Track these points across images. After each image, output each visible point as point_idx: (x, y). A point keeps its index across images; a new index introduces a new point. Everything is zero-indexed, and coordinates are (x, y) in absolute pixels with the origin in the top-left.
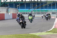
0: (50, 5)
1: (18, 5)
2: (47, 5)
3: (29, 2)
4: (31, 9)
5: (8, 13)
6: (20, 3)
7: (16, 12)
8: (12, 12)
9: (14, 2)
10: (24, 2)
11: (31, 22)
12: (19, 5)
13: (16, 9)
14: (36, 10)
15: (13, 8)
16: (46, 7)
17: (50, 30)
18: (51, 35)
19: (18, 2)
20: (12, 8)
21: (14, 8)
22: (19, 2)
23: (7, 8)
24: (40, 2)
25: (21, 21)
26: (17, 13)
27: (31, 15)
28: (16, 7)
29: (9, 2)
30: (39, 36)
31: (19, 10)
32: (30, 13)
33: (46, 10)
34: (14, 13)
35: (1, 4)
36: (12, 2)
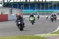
0: (55, 6)
1: (22, 6)
2: (52, 6)
5: (11, 14)
6: (24, 4)
7: (20, 13)
8: (16, 13)
13: (20, 9)
15: (17, 9)
16: (51, 8)
17: (55, 31)
18: (56, 36)
19: (22, 2)
20: (16, 9)
22: (23, 2)
23: (11, 8)
24: (45, 3)
25: (19, 23)
27: (32, 16)
30: (44, 37)
31: (23, 10)
32: (31, 14)
33: (51, 11)
35: (4, 4)
36: (16, 2)
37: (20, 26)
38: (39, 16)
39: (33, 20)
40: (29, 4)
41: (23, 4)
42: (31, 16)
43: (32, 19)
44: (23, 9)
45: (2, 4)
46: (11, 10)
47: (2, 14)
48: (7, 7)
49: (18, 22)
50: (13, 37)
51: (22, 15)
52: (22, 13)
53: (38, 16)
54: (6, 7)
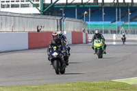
1: (86, 12)
3: (113, 5)
4: (117, 22)
5: (61, 30)
6: (91, 8)
7: (81, 29)
8: (71, 29)
9: (76, 4)
10: (100, 5)
11: (100, 57)
12: (88, 12)
13: (80, 20)
14: (128, 23)
15: (74, 20)
19: (85, 4)
20: (71, 19)
21: (76, 19)
22: (89, 4)
23: (59, 18)
26: (84, 31)
28: (81, 17)
29: (63, 4)
31: (89, 23)
32: (97, 32)
34: (76, 30)
35: (44, 8)
36: (71, 4)
37: (55, 62)
38: (124, 36)
39: (100, 47)
40: (102, 8)
41: (88, 8)
42: (95, 38)
43: (97, 44)
44: (87, 20)
45: (39, 8)
46: (60, 21)
47: (38, 31)
48: (51, 15)
49: (53, 52)
50: (64, 85)
51: (86, 35)
52: (86, 29)
53: (122, 36)
54: (48, 15)
